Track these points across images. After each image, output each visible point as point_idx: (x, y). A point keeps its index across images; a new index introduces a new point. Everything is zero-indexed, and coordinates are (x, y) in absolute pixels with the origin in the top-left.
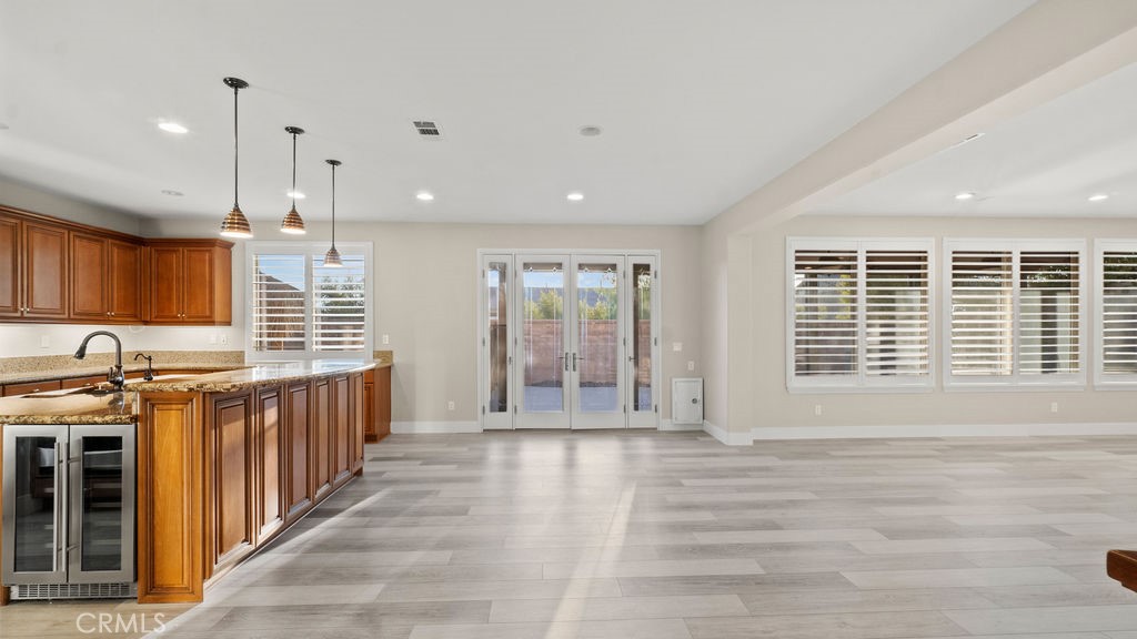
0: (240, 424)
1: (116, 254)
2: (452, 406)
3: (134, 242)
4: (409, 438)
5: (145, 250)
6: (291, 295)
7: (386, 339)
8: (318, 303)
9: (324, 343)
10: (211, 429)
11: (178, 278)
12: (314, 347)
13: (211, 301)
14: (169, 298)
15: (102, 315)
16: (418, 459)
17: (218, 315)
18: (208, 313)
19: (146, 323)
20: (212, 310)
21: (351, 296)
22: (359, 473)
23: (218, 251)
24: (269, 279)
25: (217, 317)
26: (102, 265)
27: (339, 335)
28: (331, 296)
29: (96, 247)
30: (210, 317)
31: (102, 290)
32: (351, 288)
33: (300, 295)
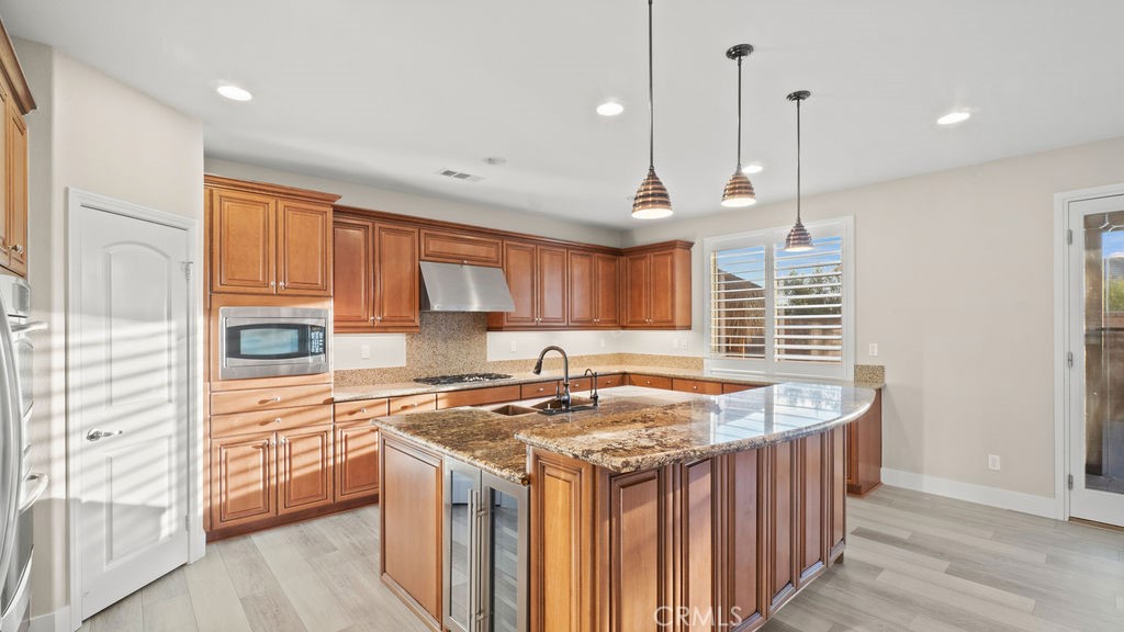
0: (650, 508)
1: (601, 266)
2: (995, 462)
3: (615, 253)
4: (914, 501)
5: (623, 259)
6: (752, 294)
7: (874, 349)
8: (781, 301)
9: (788, 352)
10: (603, 520)
11: (646, 284)
12: (777, 356)
13: (673, 306)
14: (640, 305)
15: (591, 321)
16: (940, 554)
17: (679, 320)
18: (670, 318)
19: (624, 328)
20: (673, 313)
21: (820, 291)
22: (840, 560)
23: (678, 252)
24: (729, 277)
25: (678, 322)
26: (591, 276)
27: (806, 342)
28: (797, 292)
29: (586, 261)
30: (672, 321)
31: (591, 299)
32: (820, 281)
33: (760, 293)
